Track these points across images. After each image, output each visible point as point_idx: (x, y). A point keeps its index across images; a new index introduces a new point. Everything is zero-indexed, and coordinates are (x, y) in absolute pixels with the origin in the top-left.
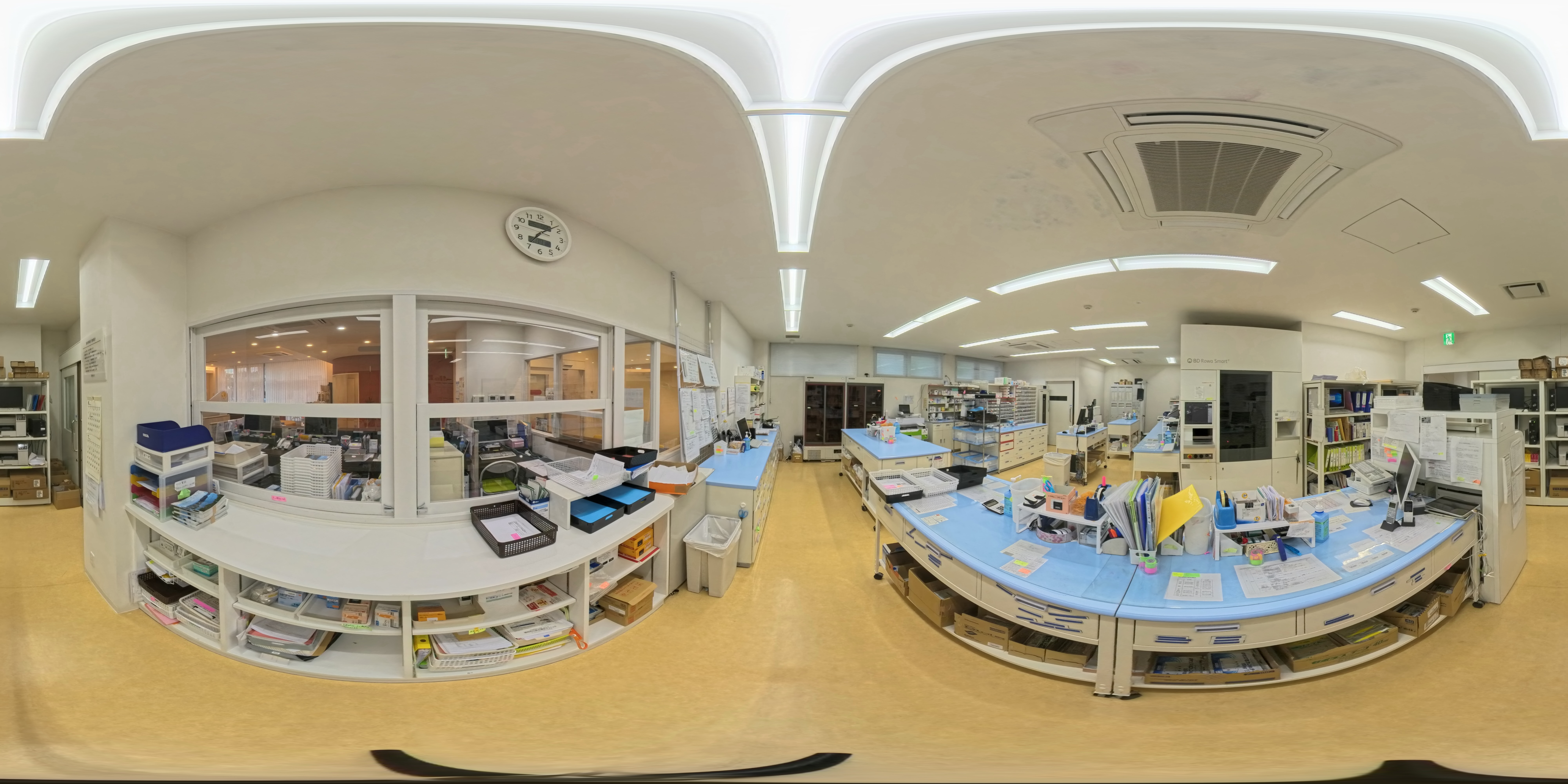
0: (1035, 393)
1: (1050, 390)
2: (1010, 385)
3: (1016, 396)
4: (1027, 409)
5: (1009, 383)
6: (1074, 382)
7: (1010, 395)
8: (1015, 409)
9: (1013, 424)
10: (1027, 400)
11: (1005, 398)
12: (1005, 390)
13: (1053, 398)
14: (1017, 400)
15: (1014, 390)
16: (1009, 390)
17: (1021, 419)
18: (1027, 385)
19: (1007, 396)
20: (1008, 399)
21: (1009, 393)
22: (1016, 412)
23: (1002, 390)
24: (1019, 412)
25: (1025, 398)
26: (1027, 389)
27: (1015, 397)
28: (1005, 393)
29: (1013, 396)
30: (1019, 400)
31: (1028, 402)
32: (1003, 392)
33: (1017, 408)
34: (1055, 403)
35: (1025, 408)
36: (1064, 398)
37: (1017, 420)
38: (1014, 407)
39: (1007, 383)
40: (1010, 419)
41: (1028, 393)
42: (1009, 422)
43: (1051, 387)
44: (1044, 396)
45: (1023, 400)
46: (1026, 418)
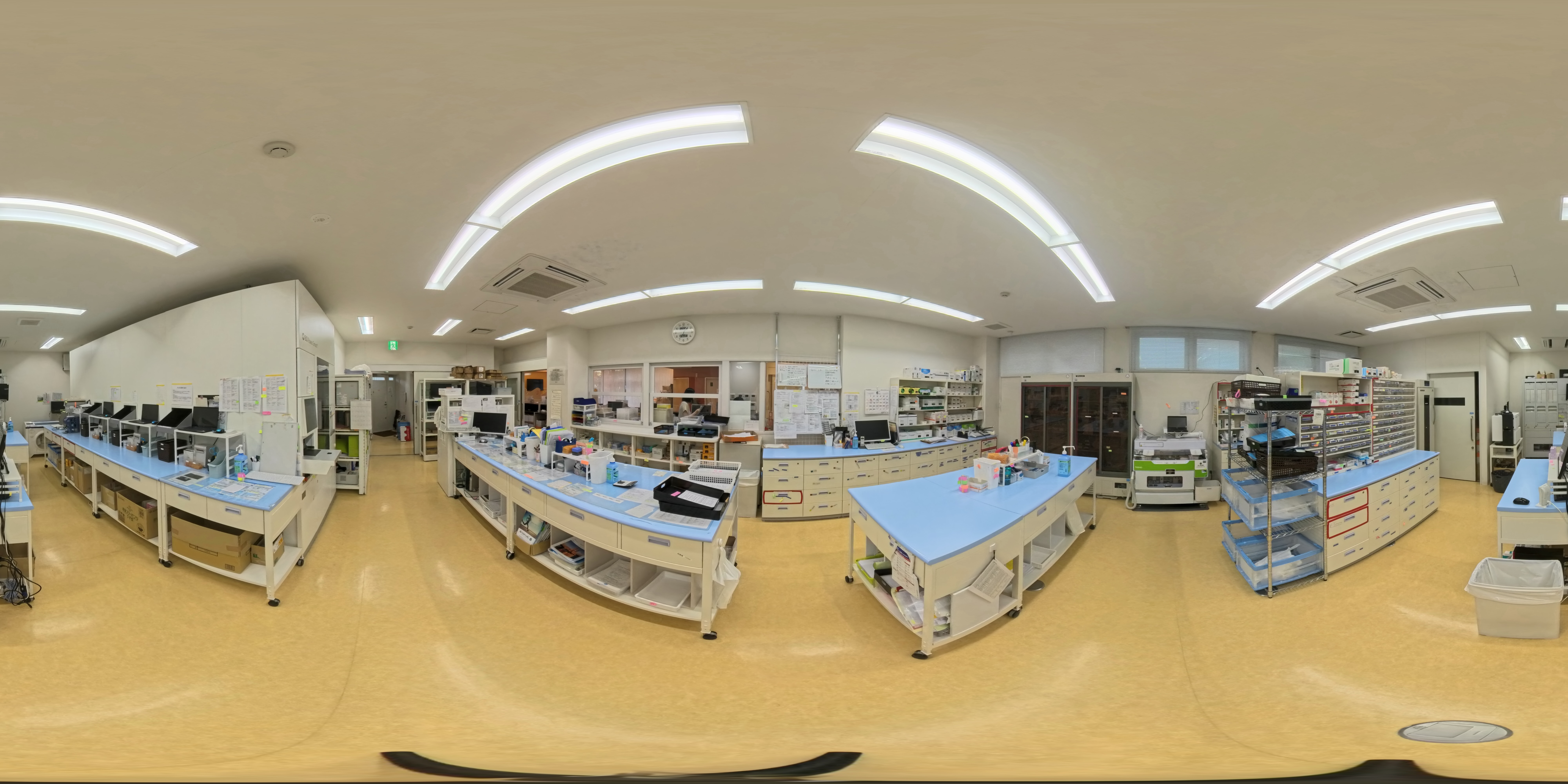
0: (1413, 393)
1: (1435, 389)
2: (1360, 375)
3: (1374, 401)
4: (1397, 425)
5: (1357, 371)
6: (1476, 375)
7: (1361, 398)
8: (1372, 429)
9: (1369, 462)
10: (1397, 407)
11: (1349, 405)
12: (1347, 389)
13: (1439, 401)
14: (1377, 410)
15: (1370, 388)
16: (1357, 388)
17: (1387, 447)
18: (1397, 377)
19: (1352, 402)
20: (1357, 408)
21: (1357, 394)
22: (1374, 434)
23: (1342, 389)
24: (1381, 433)
25: (1393, 404)
26: (1397, 386)
27: (1371, 403)
28: (1348, 394)
29: (1368, 400)
30: (1380, 409)
31: (1399, 411)
32: (1343, 392)
33: (1377, 426)
34: (1442, 408)
35: (1395, 423)
36: (1460, 402)
37: (1377, 450)
38: (1371, 425)
39: (1352, 372)
40: (1362, 451)
41: (1400, 393)
42: (1358, 458)
43: (1436, 382)
44: (1427, 399)
45: (1390, 409)
46: (1397, 444)
